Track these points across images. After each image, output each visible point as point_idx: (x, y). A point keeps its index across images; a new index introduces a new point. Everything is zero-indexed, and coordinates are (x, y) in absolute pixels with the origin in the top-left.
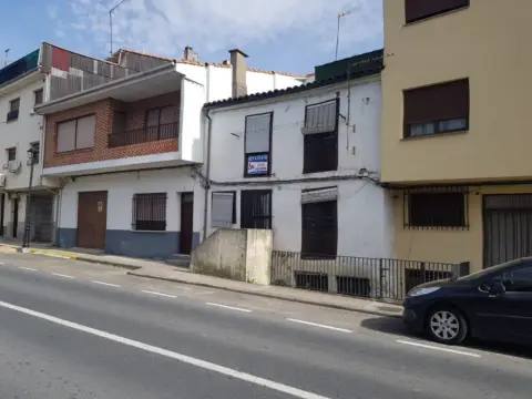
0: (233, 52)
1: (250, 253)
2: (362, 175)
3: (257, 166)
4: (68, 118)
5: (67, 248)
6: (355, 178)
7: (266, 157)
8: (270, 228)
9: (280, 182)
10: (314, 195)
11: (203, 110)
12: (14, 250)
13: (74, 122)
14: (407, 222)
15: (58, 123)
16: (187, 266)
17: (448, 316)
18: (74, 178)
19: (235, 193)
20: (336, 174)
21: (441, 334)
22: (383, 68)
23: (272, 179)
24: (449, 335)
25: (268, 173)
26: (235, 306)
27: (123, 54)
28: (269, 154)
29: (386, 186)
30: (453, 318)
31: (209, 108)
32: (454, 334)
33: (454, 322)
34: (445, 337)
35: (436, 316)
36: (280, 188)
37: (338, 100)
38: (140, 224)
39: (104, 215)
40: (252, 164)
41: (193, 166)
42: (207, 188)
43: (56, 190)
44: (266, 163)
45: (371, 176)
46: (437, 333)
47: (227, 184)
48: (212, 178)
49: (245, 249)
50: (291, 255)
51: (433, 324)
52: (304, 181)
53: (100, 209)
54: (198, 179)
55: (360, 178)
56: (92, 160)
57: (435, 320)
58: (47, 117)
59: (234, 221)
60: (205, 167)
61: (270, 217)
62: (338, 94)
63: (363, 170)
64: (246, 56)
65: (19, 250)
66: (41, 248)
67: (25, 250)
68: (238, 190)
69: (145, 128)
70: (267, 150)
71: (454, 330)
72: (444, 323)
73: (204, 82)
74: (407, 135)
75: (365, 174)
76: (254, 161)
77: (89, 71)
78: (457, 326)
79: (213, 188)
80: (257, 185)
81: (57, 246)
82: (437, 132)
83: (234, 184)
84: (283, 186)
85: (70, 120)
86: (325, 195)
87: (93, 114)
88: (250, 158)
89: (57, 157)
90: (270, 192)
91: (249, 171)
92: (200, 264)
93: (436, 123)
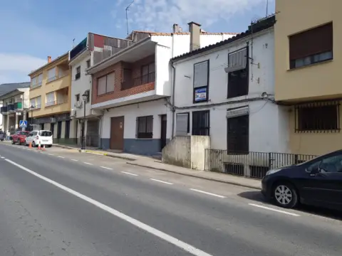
0: (190, 24)
1: (193, 150)
2: (264, 97)
3: (200, 96)
4: (102, 75)
5: (105, 150)
6: (259, 99)
7: (205, 89)
8: (209, 135)
9: (214, 105)
10: (234, 112)
11: (170, 63)
12: (78, 151)
13: (105, 78)
14: (297, 128)
15: (98, 78)
16: (160, 159)
17: (285, 189)
18: (108, 109)
19: (189, 113)
20: (247, 97)
21: (281, 201)
22: (275, 22)
23: (209, 103)
24: (286, 201)
25: (207, 100)
26: (167, 181)
27: (135, 34)
28: (207, 87)
29: (280, 103)
30: (288, 190)
31: (173, 61)
32: (289, 201)
33: (289, 193)
34: (284, 203)
35: (278, 188)
36: (214, 109)
37: (247, 47)
38: (140, 135)
39: (122, 130)
40: (197, 94)
41: (165, 98)
42: (174, 111)
43: (100, 117)
44: (205, 94)
45: (270, 97)
46: (279, 200)
47: (184, 108)
48: (176, 105)
49: (190, 148)
50: (221, 151)
51: (276, 194)
52: (228, 103)
53: (121, 126)
54: (168, 105)
55: (262, 99)
56: (114, 98)
57: (278, 192)
58: (93, 75)
59: (188, 131)
60: (172, 98)
61: (208, 128)
62: (248, 43)
63: (264, 93)
64: (199, 25)
65: (80, 151)
66: (91, 149)
67: (83, 151)
68: (191, 111)
69: (142, 77)
70: (206, 85)
71: (289, 198)
72: (283, 193)
73: (170, 45)
74: (293, 66)
75: (266, 96)
76: (198, 92)
77: (115, 47)
78: (290, 195)
79: (177, 111)
80: (201, 107)
81: (101, 149)
82: (313, 63)
83: (188, 108)
84: (216, 107)
85: (103, 76)
86: (241, 112)
87: (114, 71)
88: (196, 91)
89: (98, 98)
90: (208, 111)
91: (196, 99)
92: (167, 157)
93: (312, 56)
